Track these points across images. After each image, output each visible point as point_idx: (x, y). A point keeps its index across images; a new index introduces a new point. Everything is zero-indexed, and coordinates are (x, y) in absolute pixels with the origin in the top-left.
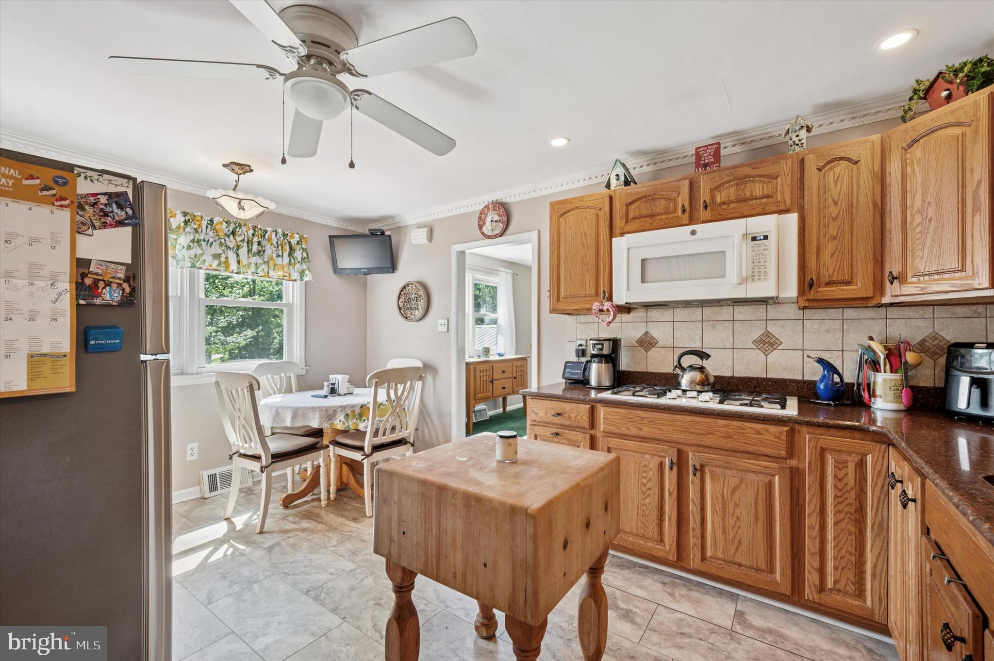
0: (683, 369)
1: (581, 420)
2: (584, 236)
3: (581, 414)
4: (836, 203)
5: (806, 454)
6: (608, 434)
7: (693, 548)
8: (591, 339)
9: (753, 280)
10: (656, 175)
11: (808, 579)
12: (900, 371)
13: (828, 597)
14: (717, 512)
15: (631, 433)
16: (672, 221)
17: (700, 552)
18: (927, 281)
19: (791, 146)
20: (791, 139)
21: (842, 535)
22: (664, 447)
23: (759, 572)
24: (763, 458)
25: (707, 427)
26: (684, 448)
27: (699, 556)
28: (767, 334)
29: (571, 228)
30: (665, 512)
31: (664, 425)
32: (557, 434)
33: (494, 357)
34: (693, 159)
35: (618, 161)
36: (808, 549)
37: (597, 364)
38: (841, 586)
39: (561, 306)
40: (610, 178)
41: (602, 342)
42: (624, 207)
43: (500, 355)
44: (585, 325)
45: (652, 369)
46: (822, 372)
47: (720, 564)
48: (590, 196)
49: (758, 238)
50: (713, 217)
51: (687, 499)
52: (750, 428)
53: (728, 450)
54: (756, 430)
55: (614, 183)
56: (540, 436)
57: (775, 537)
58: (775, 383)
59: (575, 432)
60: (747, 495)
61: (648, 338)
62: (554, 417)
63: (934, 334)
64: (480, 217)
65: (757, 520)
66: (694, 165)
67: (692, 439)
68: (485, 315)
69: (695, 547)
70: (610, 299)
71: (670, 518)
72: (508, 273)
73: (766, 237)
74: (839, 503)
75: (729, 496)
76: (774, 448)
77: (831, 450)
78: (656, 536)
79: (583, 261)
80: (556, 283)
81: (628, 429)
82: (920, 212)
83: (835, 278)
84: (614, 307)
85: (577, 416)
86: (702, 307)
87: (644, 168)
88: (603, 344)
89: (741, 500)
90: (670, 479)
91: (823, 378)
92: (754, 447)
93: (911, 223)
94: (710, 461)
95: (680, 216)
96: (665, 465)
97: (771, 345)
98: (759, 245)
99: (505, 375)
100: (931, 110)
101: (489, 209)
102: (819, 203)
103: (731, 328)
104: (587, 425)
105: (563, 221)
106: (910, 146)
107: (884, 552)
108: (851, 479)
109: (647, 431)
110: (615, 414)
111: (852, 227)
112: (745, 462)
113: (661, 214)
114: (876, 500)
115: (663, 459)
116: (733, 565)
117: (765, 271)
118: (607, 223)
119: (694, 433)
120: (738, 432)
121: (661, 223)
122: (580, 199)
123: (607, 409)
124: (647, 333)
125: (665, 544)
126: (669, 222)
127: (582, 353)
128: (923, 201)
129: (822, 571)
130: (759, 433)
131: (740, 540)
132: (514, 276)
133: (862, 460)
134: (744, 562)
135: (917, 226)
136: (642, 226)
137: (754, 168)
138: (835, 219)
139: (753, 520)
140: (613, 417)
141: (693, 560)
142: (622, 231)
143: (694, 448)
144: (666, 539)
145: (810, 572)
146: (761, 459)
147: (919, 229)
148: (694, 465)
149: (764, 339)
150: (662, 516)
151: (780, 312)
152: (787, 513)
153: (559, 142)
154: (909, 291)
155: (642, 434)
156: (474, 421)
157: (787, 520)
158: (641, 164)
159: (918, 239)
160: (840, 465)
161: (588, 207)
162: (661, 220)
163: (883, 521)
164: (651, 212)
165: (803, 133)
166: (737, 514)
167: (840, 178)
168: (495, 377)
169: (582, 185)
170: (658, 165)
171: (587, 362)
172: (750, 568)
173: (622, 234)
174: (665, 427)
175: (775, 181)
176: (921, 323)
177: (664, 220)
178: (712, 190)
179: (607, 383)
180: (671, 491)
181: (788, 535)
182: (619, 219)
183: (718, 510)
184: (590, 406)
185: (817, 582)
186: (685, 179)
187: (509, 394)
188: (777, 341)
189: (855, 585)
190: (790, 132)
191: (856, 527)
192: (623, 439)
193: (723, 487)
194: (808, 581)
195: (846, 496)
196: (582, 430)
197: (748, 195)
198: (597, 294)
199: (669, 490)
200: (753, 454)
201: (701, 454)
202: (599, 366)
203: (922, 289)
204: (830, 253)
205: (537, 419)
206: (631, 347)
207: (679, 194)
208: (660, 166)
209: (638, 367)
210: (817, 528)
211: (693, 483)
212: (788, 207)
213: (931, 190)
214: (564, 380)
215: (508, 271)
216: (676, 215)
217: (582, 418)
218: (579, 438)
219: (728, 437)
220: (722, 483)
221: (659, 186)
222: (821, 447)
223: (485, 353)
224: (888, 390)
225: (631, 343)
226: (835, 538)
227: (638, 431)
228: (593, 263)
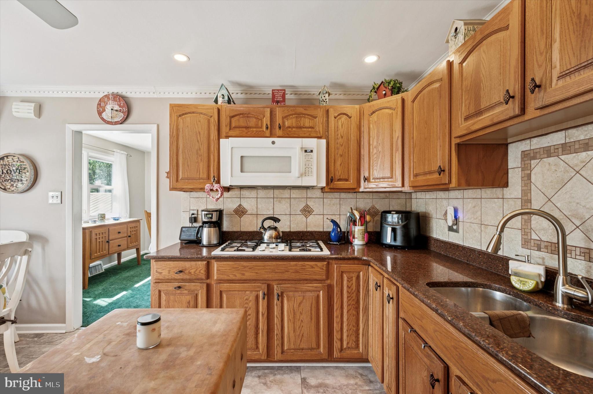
0: (265, 229)
1: (199, 274)
2: (198, 134)
3: (199, 269)
4: (342, 137)
5: (334, 276)
6: (219, 281)
7: (277, 347)
8: (203, 211)
9: (305, 175)
10: (247, 101)
11: (336, 346)
12: (364, 225)
13: (344, 353)
14: (290, 320)
15: (237, 278)
16: (260, 133)
17: (281, 349)
18: (378, 182)
19: (322, 101)
20: (322, 98)
21: (350, 317)
22: (259, 284)
23: (312, 350)
24: (315, 282)
25: (285, 268)
26: (271, 283)
27: (280, 351)
28: (307, 206)
29: (188, 126)
30: (259, 328)
31: (259, 270)
32: (179, 287)
33: (109, 221)
34: (270, 96)
35: (223, 86)
36: (336, 329)
37: (208, 229)
38: (349, 345)
39: (179, 185)
40: (217, 96)
41: (211, 213)
42: (228, 118)
43: (115, 219)
44: (196, 199)
45: (244, 229)
46: (333, 226)
47: (292, 352)
48: (203, 106)
49: (308, 151)
50: (284, 134)
51: (272, 316)
52: (308, 265)
53: (296, 280)
54: (311, 266)
55: (220, 100)
56: (164, 290)
57: (320, 328)
58: (311, 234)
59: (194, 284)
60: (307, 305)
61: (241, 209)
62: (176, 275)
63: (373, 206)
64: (99, 104)
65: (311, 319)
66: (271, 101)
67: (276, 276)
68: (100, 187)
69: (278, 346)
70: (218, 182)
71: (262, 331)
72: (122, 154)
73: (312, 151)
74: (349, 300)
75: (297, 308)
76: (320, 275)
77: (345, 272)
78: (254, 346)
79: (197, 153)
80: (175, 168)
81: (235, 275)
82: (376, 148)
83: (341, 177)
84: (221, 188)
85: (196, 271)
86: (274, 189)
87: (239, 94)
88: (212, 214)
89: (304, 309)
90: (262, 306)
91: (333, 229)
92: (310, 276)
93: (372, 153)
94: (287, 289)
95: (264, 130)
96: (259, 296)
97: (309, 212)
98: (309, 155)
99: (121, 235)
100: (379, 99)
101: (109, 98)
102: (335, 136)
103: (289, 203)
104: (204, 277)
105: (181, 121)
106: (372, 114)
107: (367, 321)
108: (354, 287)
109: (248, 275)
110: (225, 266)
111: (349, 151)
112: (306, 286)
113: (253, 128)
114: (364, 295)
115: (258, 292)
116: (299, 351)
117: (311, 171)
118: (216, 127)
119: (277, 272)
120: (302, 268)
121: (253, 133)
122: (196, 106)
123: (219, 263)
124: (240, 205)
125: (259, 350)
126: (258, 133)
127: (194, 220)
128: (377, 142)
129: (341, 340)
130: (313, 267)
131: (303, 334)
132: (128, 156)
133: (358, 275)
134: (305, 347)
135: (375, 154)
136: (241, 133)
137: (305, 110)
138: (342, 145)
139: (310, 320)
140: (223, 268)
141: (277, 355)
142: (227, 135)
143: (277, 282)
144: (260, 346)
145: (336, 342)
146: (313, 282)
147: (375, 156)
148: (278, 294)
149: (306, 209)
150: (257, 331)
151: (313, 193)
152: (326, 312)
153: (181, 58)
154: (372, 186)
155: (244, 277)
156: (90, 276)
157: (326, 316)
158: (237, 92)
159: (375, 161)
160: (350, 279)
161: (202, 113)
162: (253, 131)
163: (366, 305)
164: (246, 125)
165: (327, 95)
166: (301, 319)
167: (344, 124)
168: (111, 238)
169: (194, 97)
170: (248, 95)
171: (200, 227)
172: (308, 349)
173: (227, 137)
174: (260, 271)
175: (315, 119)
176: (369, 201)
177: (255, 132)
178: (283, 118)
179: (214, 241)
180: (263, 313)
181: (327, 324)
182: (224, 126)
183: (291, 319)
184: (206, 262)
185: (339, 347)
186: (268, 108)
187: (124, 250)
188: (311, 210)
189: (355, 343)
190: (321, 93)
191: (356, 311)
192: (231, 283)
193: (294, 304)
194: (336, 348)
195: (352, 296)
196: (199, 281)
197: (302, 125)
198: (208, 178)
199: (262, 312)
200: (309, 280)
201: (282, 285)
202: (209, 230)
203: (377, 185)
204: (339, 164)
205: (161, 278)
206: (230, 215)
207: (264, 116)
208: (249, 96)
209: (234, 228)
210: (340, 316)
211: (277, 305)
212: (321, 135)
213: (380, 138)
214: (180, 241)
215: (122, 152)
216: (262, 129)
217: (200, 272)
218: (198, 288)
219: (297, 272)
220: (293, 302)
221: (252, 109)
222: (341, 271)
223: (100, 219)
224: (360, 235)
225: (230, 212)
226: (347, 320)
227: (242, 276)
228: (206, 155)
